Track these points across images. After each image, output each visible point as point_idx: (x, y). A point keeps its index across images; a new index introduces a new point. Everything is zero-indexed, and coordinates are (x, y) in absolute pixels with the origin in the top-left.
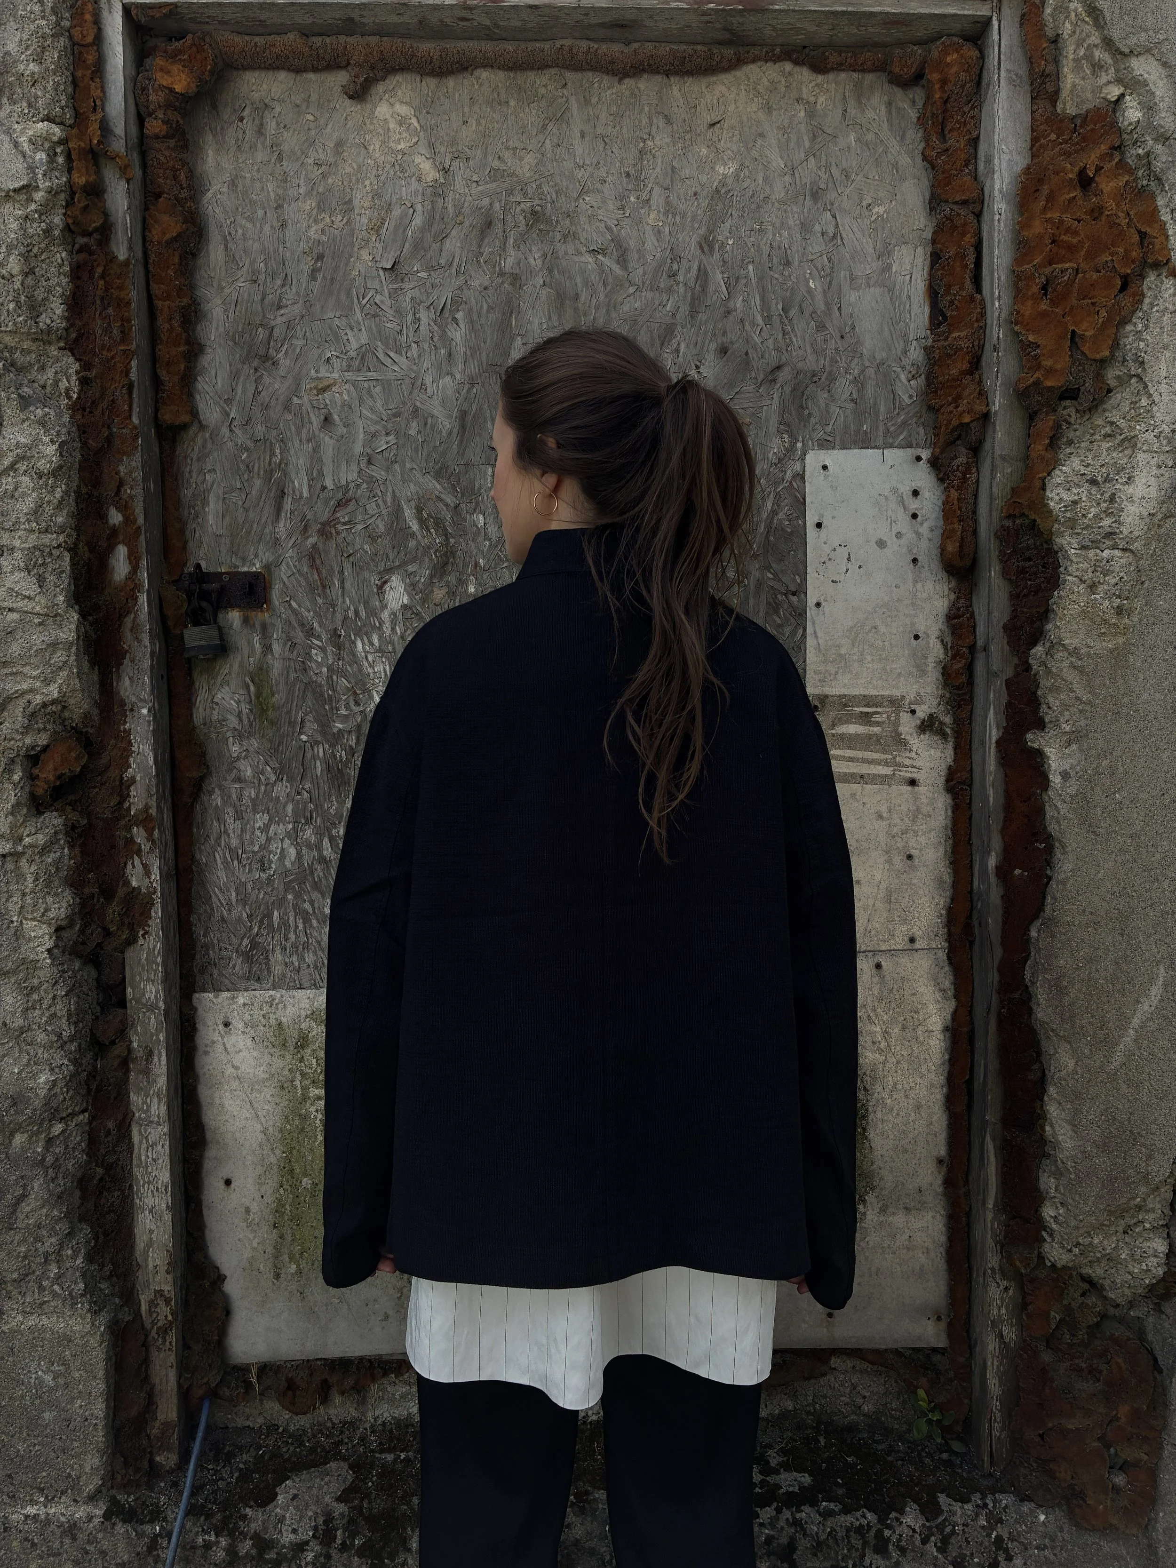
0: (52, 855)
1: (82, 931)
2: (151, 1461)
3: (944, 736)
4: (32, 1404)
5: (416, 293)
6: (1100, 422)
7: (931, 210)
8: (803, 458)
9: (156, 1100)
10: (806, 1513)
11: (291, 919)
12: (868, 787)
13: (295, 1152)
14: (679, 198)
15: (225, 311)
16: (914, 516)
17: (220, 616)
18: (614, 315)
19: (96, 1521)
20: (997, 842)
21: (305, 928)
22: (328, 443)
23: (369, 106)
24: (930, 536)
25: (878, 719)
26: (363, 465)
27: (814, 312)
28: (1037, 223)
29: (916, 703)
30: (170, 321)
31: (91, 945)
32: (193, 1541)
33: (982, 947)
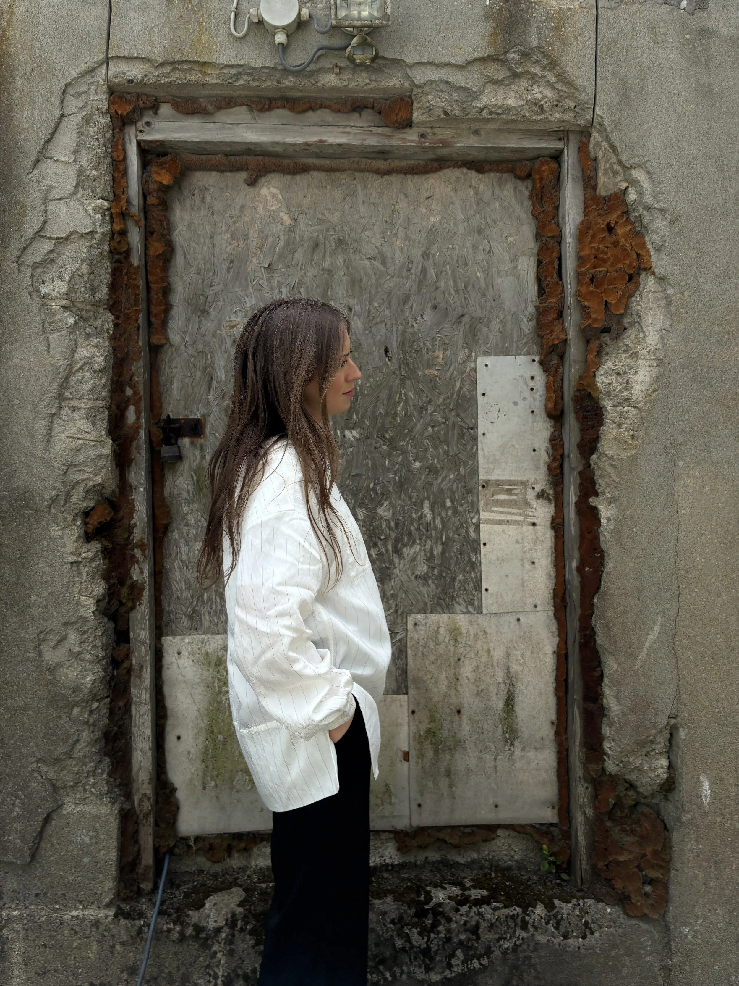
0: (95, 563)
1: (108, 603)
2: (138, 887)
3: (549, 500)
4: (78, 854)
6: (621, 344)
7: (537, 239)
8: (475, 361)
9: (144, 691)
10: (485, 909)
11: (214, 597)
12: (511, 527)
13: (214, 721)
14: (412, 233)
15: (184, 288)
16: (532, 389)
17: (179, 441)
18: (379, 289)
19: (110, 918)
20: (576, 554)
23: (257, 189)
24: (540, 400)
25: (515, 491)
27: (480, 288)
28: (587, 248)
29: (535, 484)
30: (157, 294)
31: (113, 610)
32: (162, 928)
33: (570, 609)
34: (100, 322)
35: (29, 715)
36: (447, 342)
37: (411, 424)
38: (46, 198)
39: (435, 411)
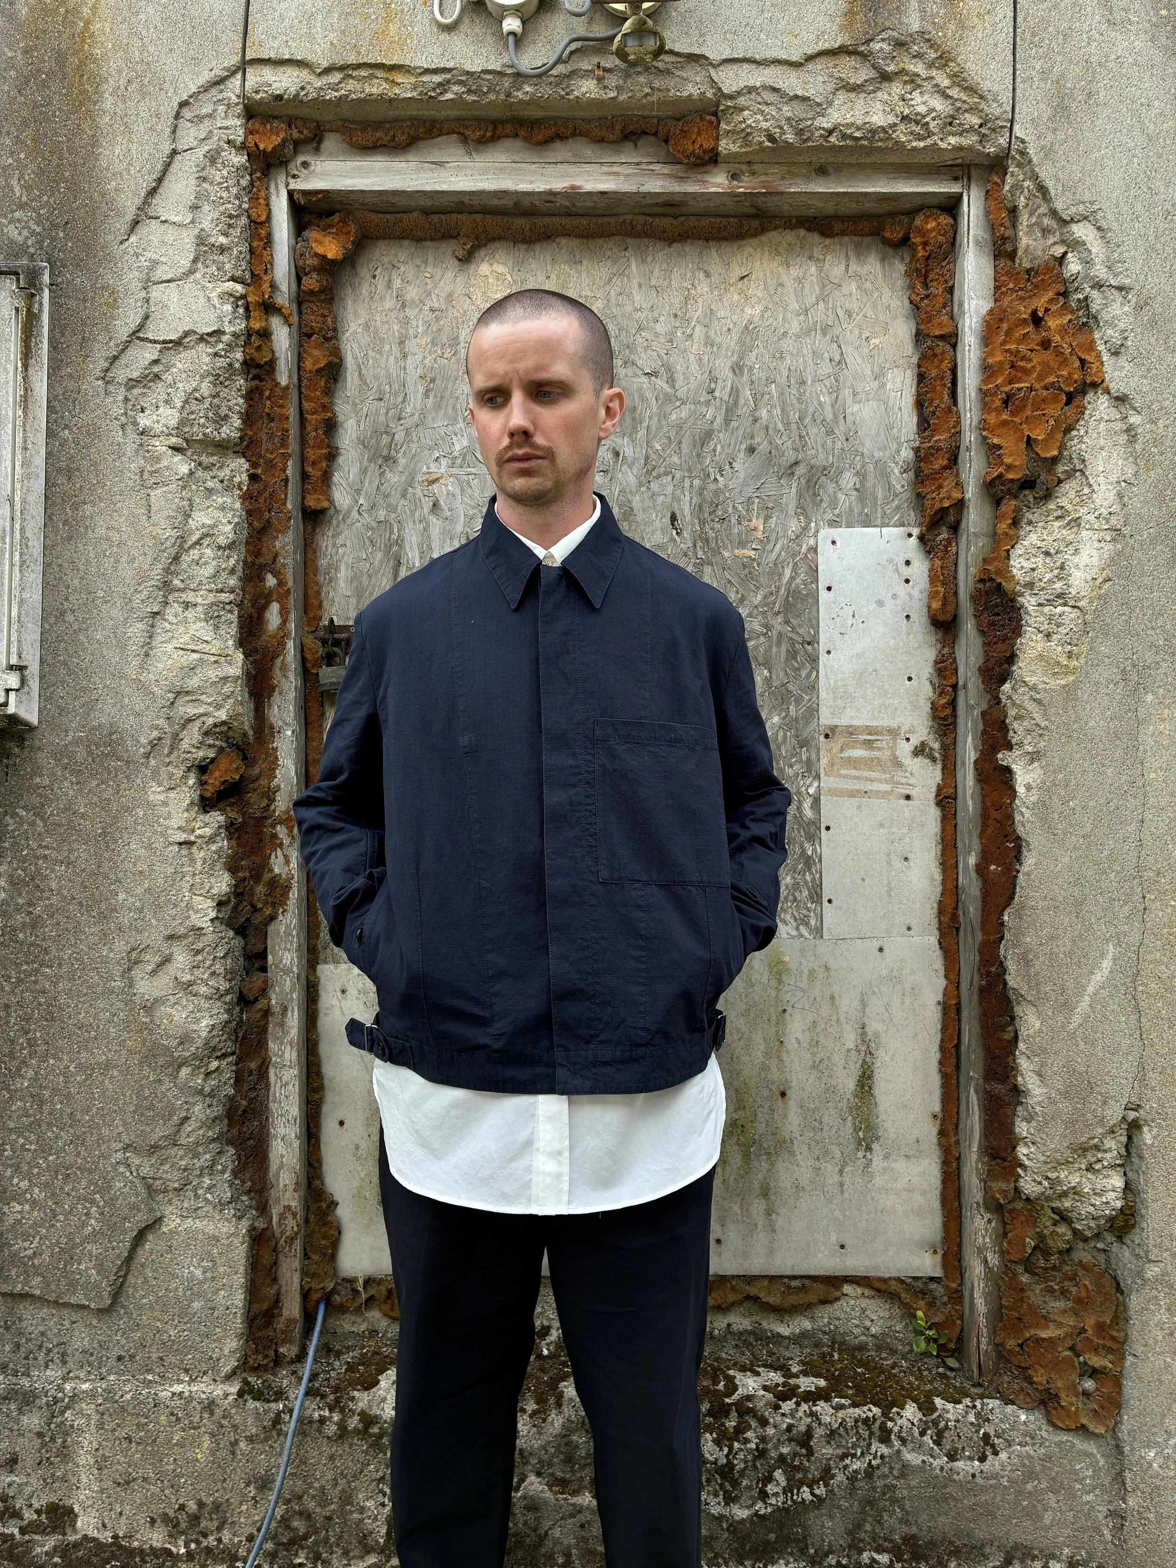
0: (216, 845)
1: (235, 908)
2: (276, 1351)
3: (934, 760)
4: (184, 1295)
6: (1052, 506)
7: (917, 341)
8: (815, 536)
9: (289, 1048)
10: (821, 1407)
12: (871, 801)
14: (716, 333)
15: (358, 422)
16: (907, 581)
18: (664, 422)
19: (231, 1397)
20: (976, 844)
22: (436, 523)
23: (473, 267)
24: (919, 597)
25: (878, 744)
27: (824, 420)
28: (998, 352)
29: (910, 732)
30: (316, 430)
31: (243, 920)
32: (311, 1416)
33: (965, 932)
34: (227, 471)
35: (112, 1077)
36: (771, 505)
38: (148, 280)
39: (750, 615)
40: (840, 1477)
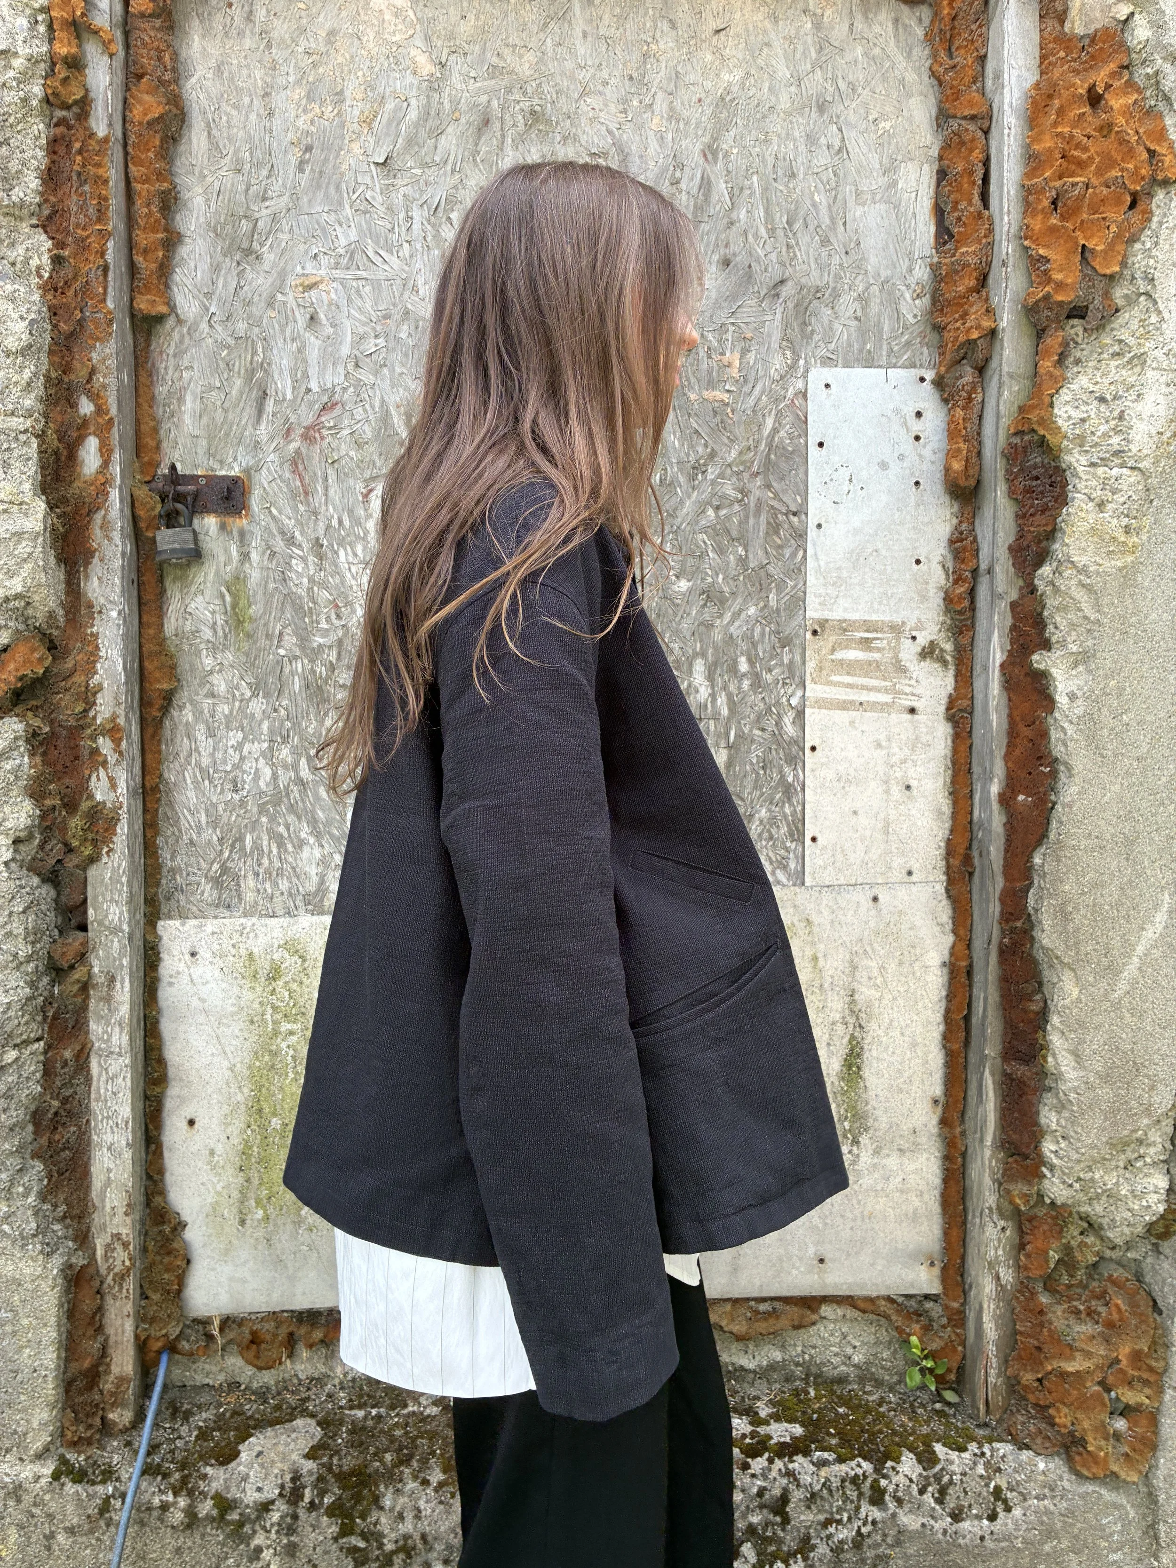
0: (11, 762)
1: (41, 847)
2: (103, 1419)
3: (945, 663)
5: (409, 190)
6: (1108, 341)
7: (938, 126)
8: (805, 376)
9: (117, 1029)
10: (800, 1463)
11: (265, 843)
12: (868, 715)
13: (264, 1090)
14: (683, 104)
15: (207, 200)
16: (917, 438)
17: (196, 522)
19: (43, 1481)
20: (999, 769)
21: (279, 853)
22: (314, 344)
24: (933, 458)
25: (877, 644)
26: (351, 367)
27: (819, 226)
28: (1047, 137)
29: (917, 629)
30: (148, 205)
31: (51, 861)
32: (149, 1502)
33: (982, 877)
34: (21, 250)
36: (749, 335)
37: (673, 500)
39: (721, 475)
40: (822, 1550)
